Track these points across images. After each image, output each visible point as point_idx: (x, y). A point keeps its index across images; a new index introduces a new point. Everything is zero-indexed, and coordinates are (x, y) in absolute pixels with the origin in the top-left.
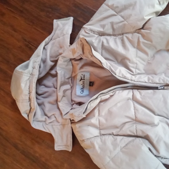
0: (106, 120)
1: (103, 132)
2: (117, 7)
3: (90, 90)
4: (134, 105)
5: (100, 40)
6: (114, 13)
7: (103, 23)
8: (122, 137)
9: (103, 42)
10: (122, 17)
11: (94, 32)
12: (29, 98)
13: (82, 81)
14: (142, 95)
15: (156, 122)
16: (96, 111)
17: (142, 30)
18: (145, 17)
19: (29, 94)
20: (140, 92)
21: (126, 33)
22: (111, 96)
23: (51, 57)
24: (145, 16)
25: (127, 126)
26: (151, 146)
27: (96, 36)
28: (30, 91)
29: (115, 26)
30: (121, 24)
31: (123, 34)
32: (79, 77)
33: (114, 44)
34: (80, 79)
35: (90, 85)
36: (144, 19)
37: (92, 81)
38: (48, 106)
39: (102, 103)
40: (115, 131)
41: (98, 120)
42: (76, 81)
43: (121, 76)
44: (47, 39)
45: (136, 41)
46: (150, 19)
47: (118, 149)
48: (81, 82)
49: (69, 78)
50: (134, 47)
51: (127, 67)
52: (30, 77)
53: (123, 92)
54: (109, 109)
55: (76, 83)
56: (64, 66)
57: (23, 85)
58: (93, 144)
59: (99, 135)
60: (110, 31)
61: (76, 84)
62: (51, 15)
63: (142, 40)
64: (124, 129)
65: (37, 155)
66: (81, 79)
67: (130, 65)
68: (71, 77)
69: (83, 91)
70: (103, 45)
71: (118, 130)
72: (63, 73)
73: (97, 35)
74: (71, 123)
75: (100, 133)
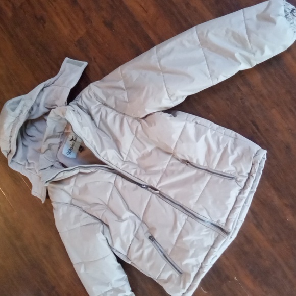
0: (80, 193)
1: (74, 201)
3: (77, 155)
4: (112, 190)
5: (100, 110)
6: (123, 87)
7: (110, 91)
8: (87, 215)
9: (102, 114)
11: (97, 97)
12: (10, 140)
13: (73, 142)
14: (124, 185)
15: (124, 217)
16: (73, 180)
17: (143, 121)
18: (147, 110)
20: (122, 182)
22: (92, 173)
23: (46, 103)
25: (97, 207)
27: (98, 103)
31: (124, 114)
32: (71, 137)
34: (72, 138)
35: (79, 150)
37: (83, 146)
39: (81, 175)
40: (84, 207)
41: (72, 189)
42: (67, 139)
44: (47, 82)
46: (154, 113)
47: (78, 225)
48: (71, 143)
49: (59, 132)
52: (15, 120)
53: (106, 173)
54: (86, 184)
55: (66, 141)
57: (6, 126)
59: (69, 203)
61: (65, 143)
64: (93, 209)
66: (73, 140)
68: (63, 132)
69: (70, 153)
71: (89, 207)
72: (54, 126)
75: (71, 201)
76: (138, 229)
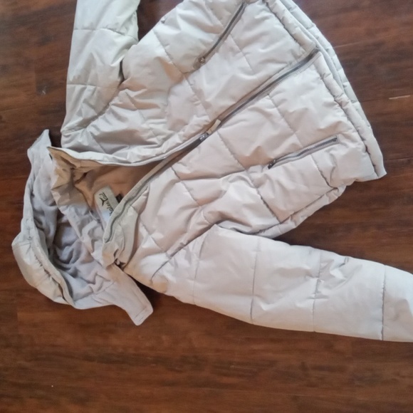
1: (170, 252)
2: (79, 77)
5: (87, 133)
6: (82, 86)
9: (92, 133)
10: (91, 84)
11: (73, 129)
12: (45, 271)
13: (105, 203)
14: (187, 164)
17: (124, 83)
18: (113, 65)
19: (41, 265)
21: (111, 100)
22: (147, 195)
24: (112, 63)
26: (235, 224)
27: (80, 131)
28: (40, 263)
29: (92, 102)
30: (95, 95)
31: (108, 105)
32: (98, 202)
33: (106, 125)
34: (101, 202)
36: (113, 68)
37: (118, 194)
38: (83, 269)
40: (183, 240)
42: (98, 209)
43: (139, 160)
45: (127, 101)
46: (121, 63)
48: (105, 206)
49: (87, 213)
50: (134, 110)
51: (143, 142)
52: (30, 243)
55: (100, 211)
56: (67, 200)
58: (163, 277)
60: (92, 113)
62: (22, 147)
63: (133, 94)
65: (120, 350)
66: (103, 201)
67: (144, 136)
68: (90, 208)
70: (95, 137)
71: (187, 234)
73: (80, 129)
74: (123, 269)
75: (167, 256)
76: (250, 178)
